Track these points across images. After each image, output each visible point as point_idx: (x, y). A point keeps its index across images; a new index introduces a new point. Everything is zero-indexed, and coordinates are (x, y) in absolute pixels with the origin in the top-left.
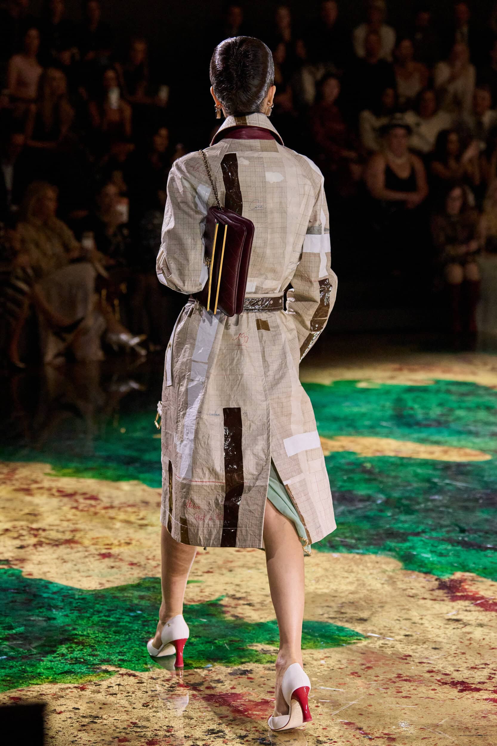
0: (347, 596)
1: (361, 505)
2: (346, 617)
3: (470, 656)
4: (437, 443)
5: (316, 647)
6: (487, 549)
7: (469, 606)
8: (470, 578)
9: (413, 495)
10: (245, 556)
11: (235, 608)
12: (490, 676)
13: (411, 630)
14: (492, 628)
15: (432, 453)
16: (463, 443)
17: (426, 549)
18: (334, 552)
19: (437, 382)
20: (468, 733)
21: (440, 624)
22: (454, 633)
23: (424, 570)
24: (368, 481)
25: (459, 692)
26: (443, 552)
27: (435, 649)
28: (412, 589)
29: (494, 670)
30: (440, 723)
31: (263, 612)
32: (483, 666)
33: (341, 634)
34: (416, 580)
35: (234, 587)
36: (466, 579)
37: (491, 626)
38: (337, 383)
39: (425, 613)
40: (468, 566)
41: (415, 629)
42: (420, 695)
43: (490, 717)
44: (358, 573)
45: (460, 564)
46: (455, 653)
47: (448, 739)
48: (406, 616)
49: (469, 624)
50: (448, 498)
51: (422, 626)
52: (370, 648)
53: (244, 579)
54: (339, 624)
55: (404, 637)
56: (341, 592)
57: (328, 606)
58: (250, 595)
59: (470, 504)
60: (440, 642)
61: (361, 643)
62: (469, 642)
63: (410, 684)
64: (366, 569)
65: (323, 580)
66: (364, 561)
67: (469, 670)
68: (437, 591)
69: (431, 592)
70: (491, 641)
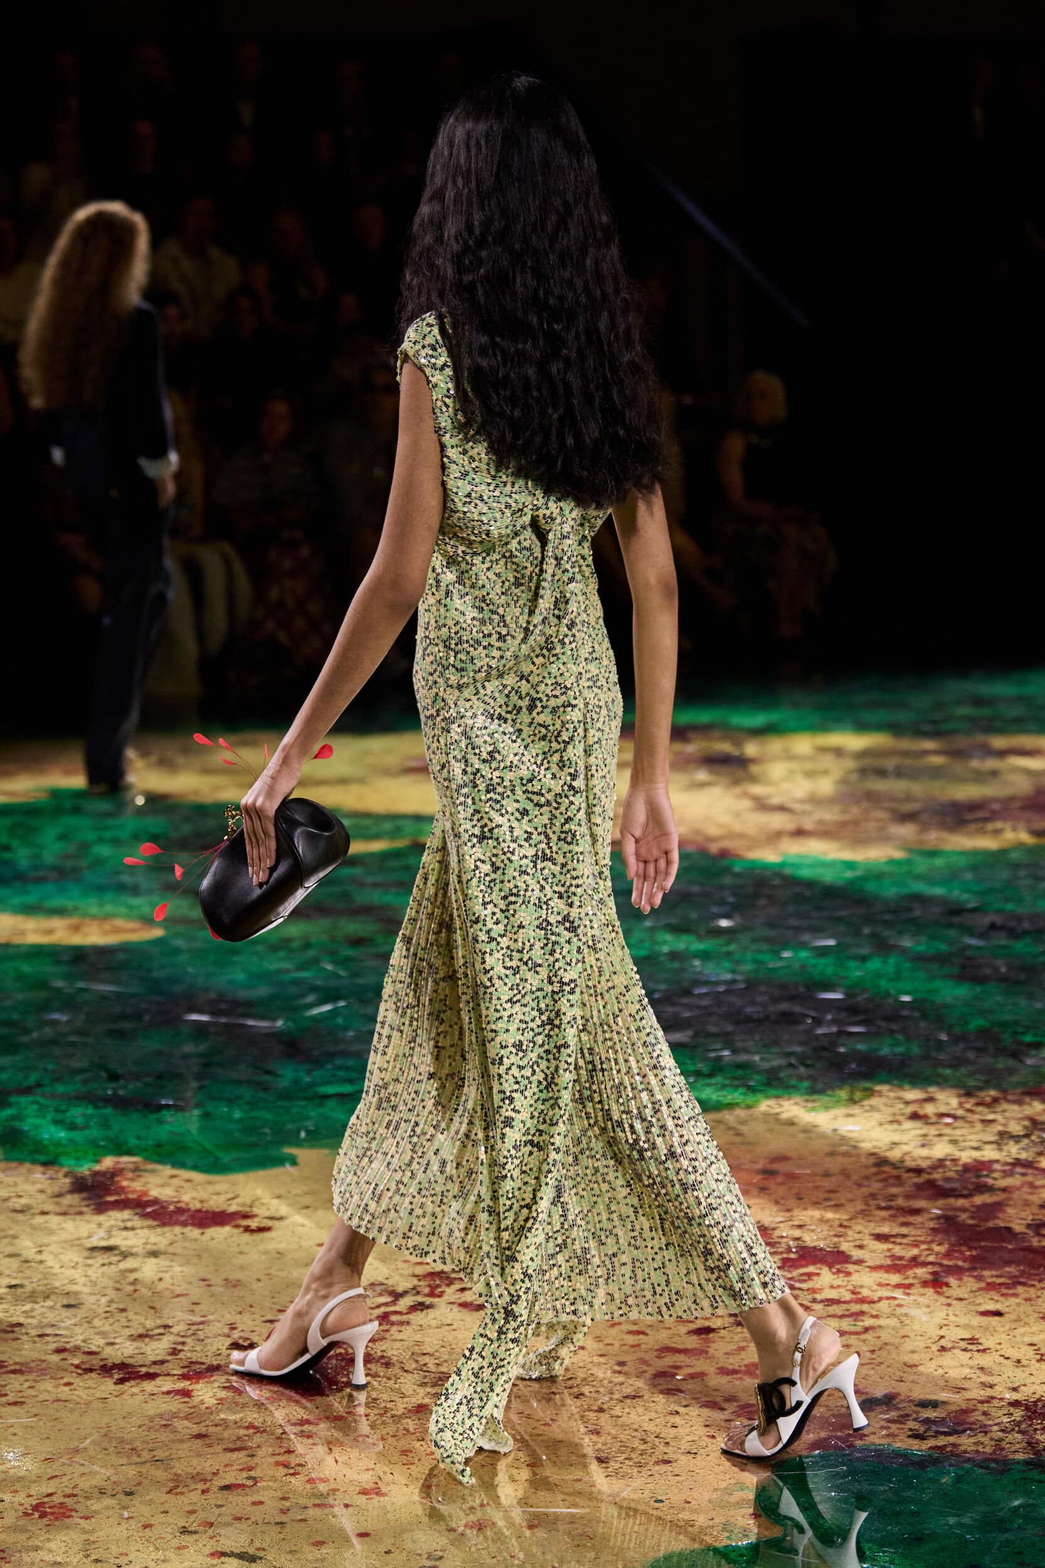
3: (136, 1313)
4: (60, 912)
6: (161, 1108)
7: (130, 1220)
8: (131, 1166)
9: (16, 1016)
12: (175, 1349)
13: (20, 1274)
14: (175, 1258)
15: (50, 932)
16: (109, 908)
17: (44, 1117)
19: (56, 794)
20: (135, 1459)
21: (76, 1260)
22: (103, 1274)
23: (42, 1158)
25: (116, 1383)
26: (78, 1120)
27: (68, 1306)
28: (21, 1196)
29: (183, 1336)
30: (82, 1446)
32: (161, 1331)
34: (27, 1179)
36: (122, 1170)
37: (174, 1254)
39: (45, 1240)
40: (126, 1143)
41: (28, 1273)
42: (41, 1398)
43: (176, 1424)
45: (111, 1141)
46: (107, 1312)
47: (97, 1473)
48: (9, 1250)
49: (132, 1254)
50: (83, 1017)
51: (41, 1267)
55: (8, 1290)
59: (128, 1025)
60: (77, 1293)
62: (131, 1288)
63: (21, 1378)
67: (134, 1340)
68: (69, 1197)
69: (56, 1200)
70: (176, 1282)
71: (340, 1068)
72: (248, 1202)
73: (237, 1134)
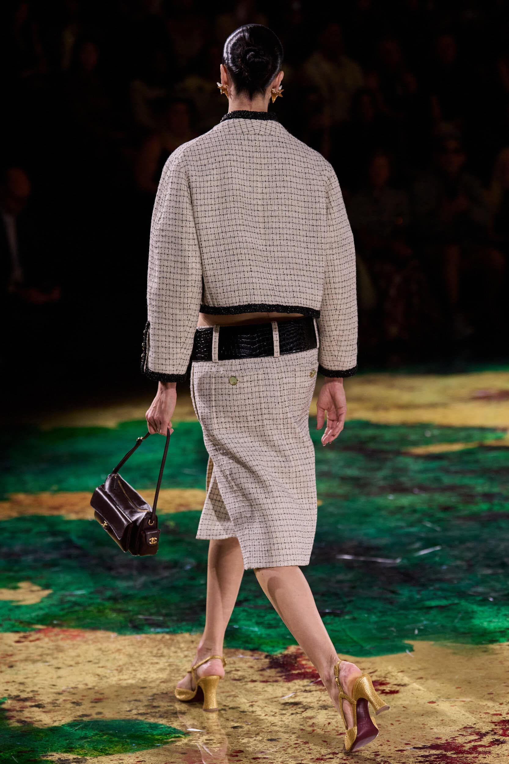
0: (158, 685)
1: (166, 573)
2: (159, 711)
3: (314, 745)
5: (125, 751)
6: (325, 614)
7: (308, 686)
10: (27, 647)
11: (21, 711)
13: (240, 720)
17: (250, 620)
18: (138, 633)
21: (275, 710)
22: (292, 720)
23: (251, 646)
24: (172, 543)
26: (272, 622)
27: (271, 740)
28: (238, 670)
29: (345, 760)
31: (55, 714)
32: (331, 756)
33: (155, 733)
34: (241, 659)
35: (17, 686)
36: (302, 654)
38: (124, 425)
39: (255, 698)
41: (244, 719)
44: (170, 657)
46: (296, 744)
48: (233, 704)
51: (253, 715)
52: (193, 746)
53: (29, 675)
54: (152, 720)
55: (233, 729)
56: (150, 682)
57: (136, 700)
58: (38, 694)
60: (278, 731)
61: (181, 741)
62: (311, 729)
64: (179, 651)
65: (128, 669)
66: (175, 641)
67: (314, 762)
68: (268, 671)
69: (261, 673)
70: (339, 725)
71: (438, 589)
72: (383, 675)
73: (374, 631)
